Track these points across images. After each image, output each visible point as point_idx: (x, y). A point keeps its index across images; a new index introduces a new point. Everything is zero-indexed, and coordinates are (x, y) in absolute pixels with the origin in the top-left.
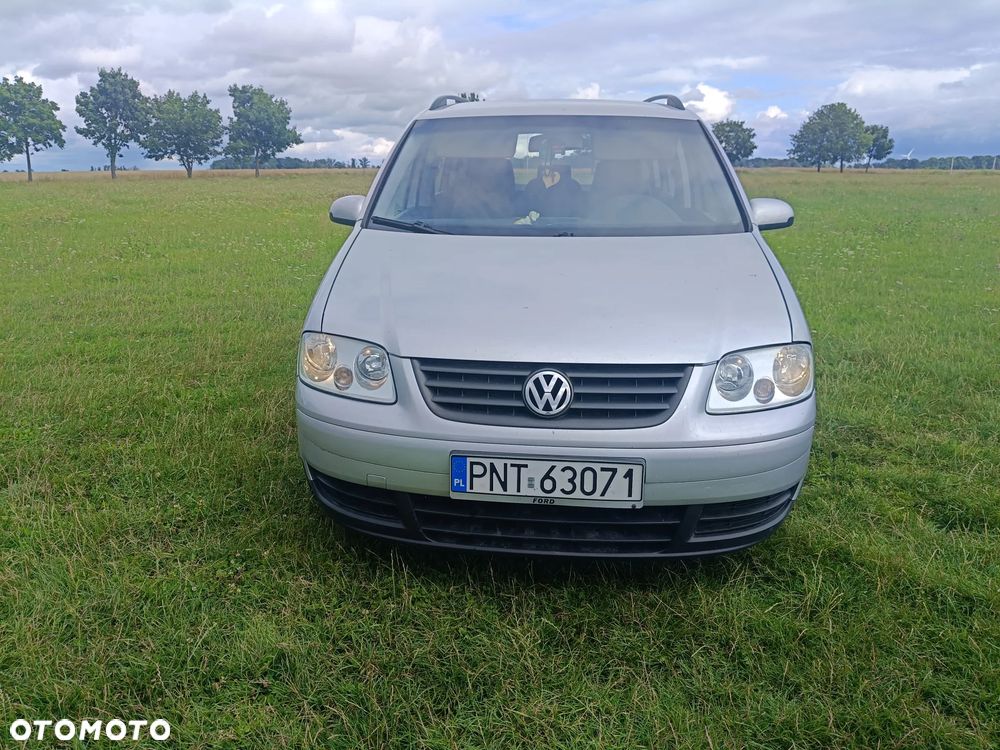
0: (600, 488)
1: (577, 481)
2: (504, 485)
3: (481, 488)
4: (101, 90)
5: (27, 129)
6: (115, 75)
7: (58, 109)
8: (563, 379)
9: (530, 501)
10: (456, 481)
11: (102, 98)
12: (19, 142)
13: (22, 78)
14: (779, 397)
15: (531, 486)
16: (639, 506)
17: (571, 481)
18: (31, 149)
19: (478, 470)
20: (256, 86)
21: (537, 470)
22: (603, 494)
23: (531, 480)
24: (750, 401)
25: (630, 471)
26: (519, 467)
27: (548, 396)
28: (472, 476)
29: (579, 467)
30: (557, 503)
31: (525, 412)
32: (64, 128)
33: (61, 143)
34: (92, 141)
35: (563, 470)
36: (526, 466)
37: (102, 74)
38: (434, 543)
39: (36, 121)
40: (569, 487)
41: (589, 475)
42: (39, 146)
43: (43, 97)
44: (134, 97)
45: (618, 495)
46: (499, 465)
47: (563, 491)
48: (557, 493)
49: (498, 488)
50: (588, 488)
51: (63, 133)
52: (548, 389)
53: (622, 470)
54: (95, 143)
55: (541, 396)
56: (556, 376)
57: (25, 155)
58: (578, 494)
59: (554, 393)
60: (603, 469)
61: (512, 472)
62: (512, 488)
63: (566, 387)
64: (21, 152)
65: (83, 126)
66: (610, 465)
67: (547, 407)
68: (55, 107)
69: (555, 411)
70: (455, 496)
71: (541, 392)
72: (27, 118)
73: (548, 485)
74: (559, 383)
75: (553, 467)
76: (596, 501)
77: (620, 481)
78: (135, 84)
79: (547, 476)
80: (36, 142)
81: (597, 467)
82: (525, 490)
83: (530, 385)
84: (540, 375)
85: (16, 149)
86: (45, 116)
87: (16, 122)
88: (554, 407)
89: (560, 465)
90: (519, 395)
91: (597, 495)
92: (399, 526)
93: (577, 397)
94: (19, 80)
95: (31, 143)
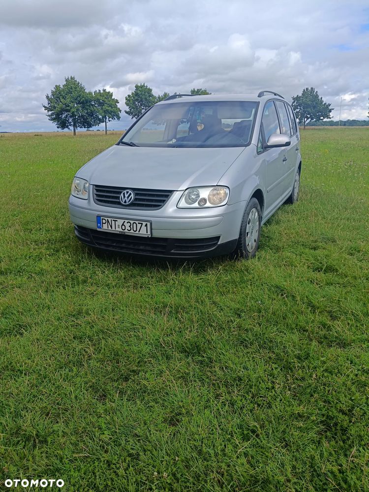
0: (138, 230)
1: (132, 227)
2: (111, 227)
3: (105, 227)
4: (136, 94)
5: (106, 112)
6: (142, 87)
7: (118, 103)
8: (132, 193)
9: (118, 233)
10: (99, 225)
11: (136, 98)
12: (103, 117)
13: (105, 90)
14: (208, 204)
15: (119, 227)
16: (150, 236)
17: (130, 226)
18: (107, 120)
19: (104, 221)
20: (203, 89)
21: (120, 222)
22: (139, 232)
23: (119, 225)
24: (196, 205)
25: (147, 224)
26: (115, 221)
27: (126, 198)
28: (103, 223)
29: (132, 222)
30: (126, 234)
31: (119, 203)
32: (120, 111)
33: (119, 118)
34: (131, 117)
35: (127, 223)
36: (117, 221)
37: (137, 87)
38: (98, 246)
39: (110, 108)
40: (129, 229)
41: (135, 225)
42: (110, 119)
43: (113, 98)
44: (150, 96)
45: (144, 232)
46: (110, 220)
47: (128, 230)
48: (126, 231)
49: (110, 228)
50: (135, 230)
51: (120, 114)
52: (126, 196)
53: (144, 224)
54: (132, 118)
55: (124, 198)
56: (130, 192)
57: (105, 123)
58: (132, 231)
59: (128, 197)
60: (139, 223)
61: (113, 222)
62: (113, 228)
63: (132, 195)
64: (103, 122)
65: (128, 110)
66: (141, 222)
67: (125, 202)
68: (117, 102)
69: (127, 204)
70: (98, 229)
71: (124, 197)
72: (106, 107)
73: (123, 227)
74: (130, 194)
75: (124, 222)
76: (137, 234)
77: (144, 228)
78: (150, 90)
79: (123, 225)
80: (109, 118)
81: (137, 222)
82: (117, 229)
83: (122, 195)
84: (125, 191)
85: (101, 121)
86: (113, 106)
87: (102, 109)
88: (127, 202)
89: (127, 221)
90: (118, 198)
91: (137, 232)
92: (89, 240)
93: (136, 199)
94: (104, 90)
95: (108, 118)
